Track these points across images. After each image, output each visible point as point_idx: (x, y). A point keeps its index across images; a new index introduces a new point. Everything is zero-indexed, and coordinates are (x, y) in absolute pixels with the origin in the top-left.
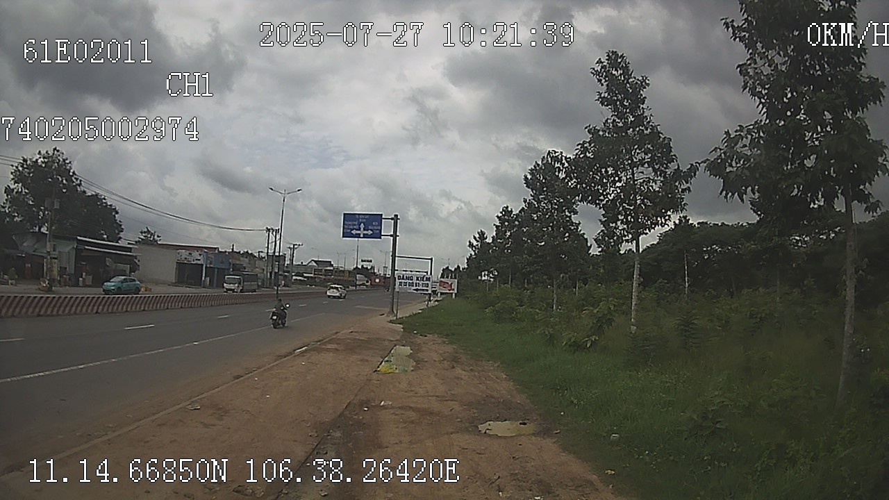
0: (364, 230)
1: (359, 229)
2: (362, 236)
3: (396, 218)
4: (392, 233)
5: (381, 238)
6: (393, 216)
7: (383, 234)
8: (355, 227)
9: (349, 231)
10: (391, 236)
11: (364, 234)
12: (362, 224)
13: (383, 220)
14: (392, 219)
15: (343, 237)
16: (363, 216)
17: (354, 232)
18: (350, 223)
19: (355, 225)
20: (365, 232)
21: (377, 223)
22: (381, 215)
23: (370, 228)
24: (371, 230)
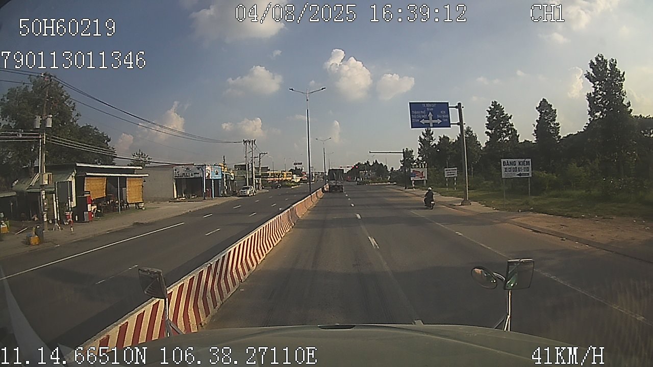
0: (433, 119)
1: (429, 119)
2: (431, 125)
3: (459, 107)
4: (459, 122)
5: (450, 127)
6: (457, 105)
7: (451, 123)
8: (423, 117)
9: (418, 120)
10: (458, 124)
11: (433, 124)
12: (430, 113)
13: (450, 109)
14: (456, 107)
15: (412, 127)
16: (430, 105)
17: (423, 122)
18: (418, 112)
19: (423, 114)
20: (434, 121)
21: (445, 112)
22: (448, 103)
23: (438, 116)
24: (439, 119)
